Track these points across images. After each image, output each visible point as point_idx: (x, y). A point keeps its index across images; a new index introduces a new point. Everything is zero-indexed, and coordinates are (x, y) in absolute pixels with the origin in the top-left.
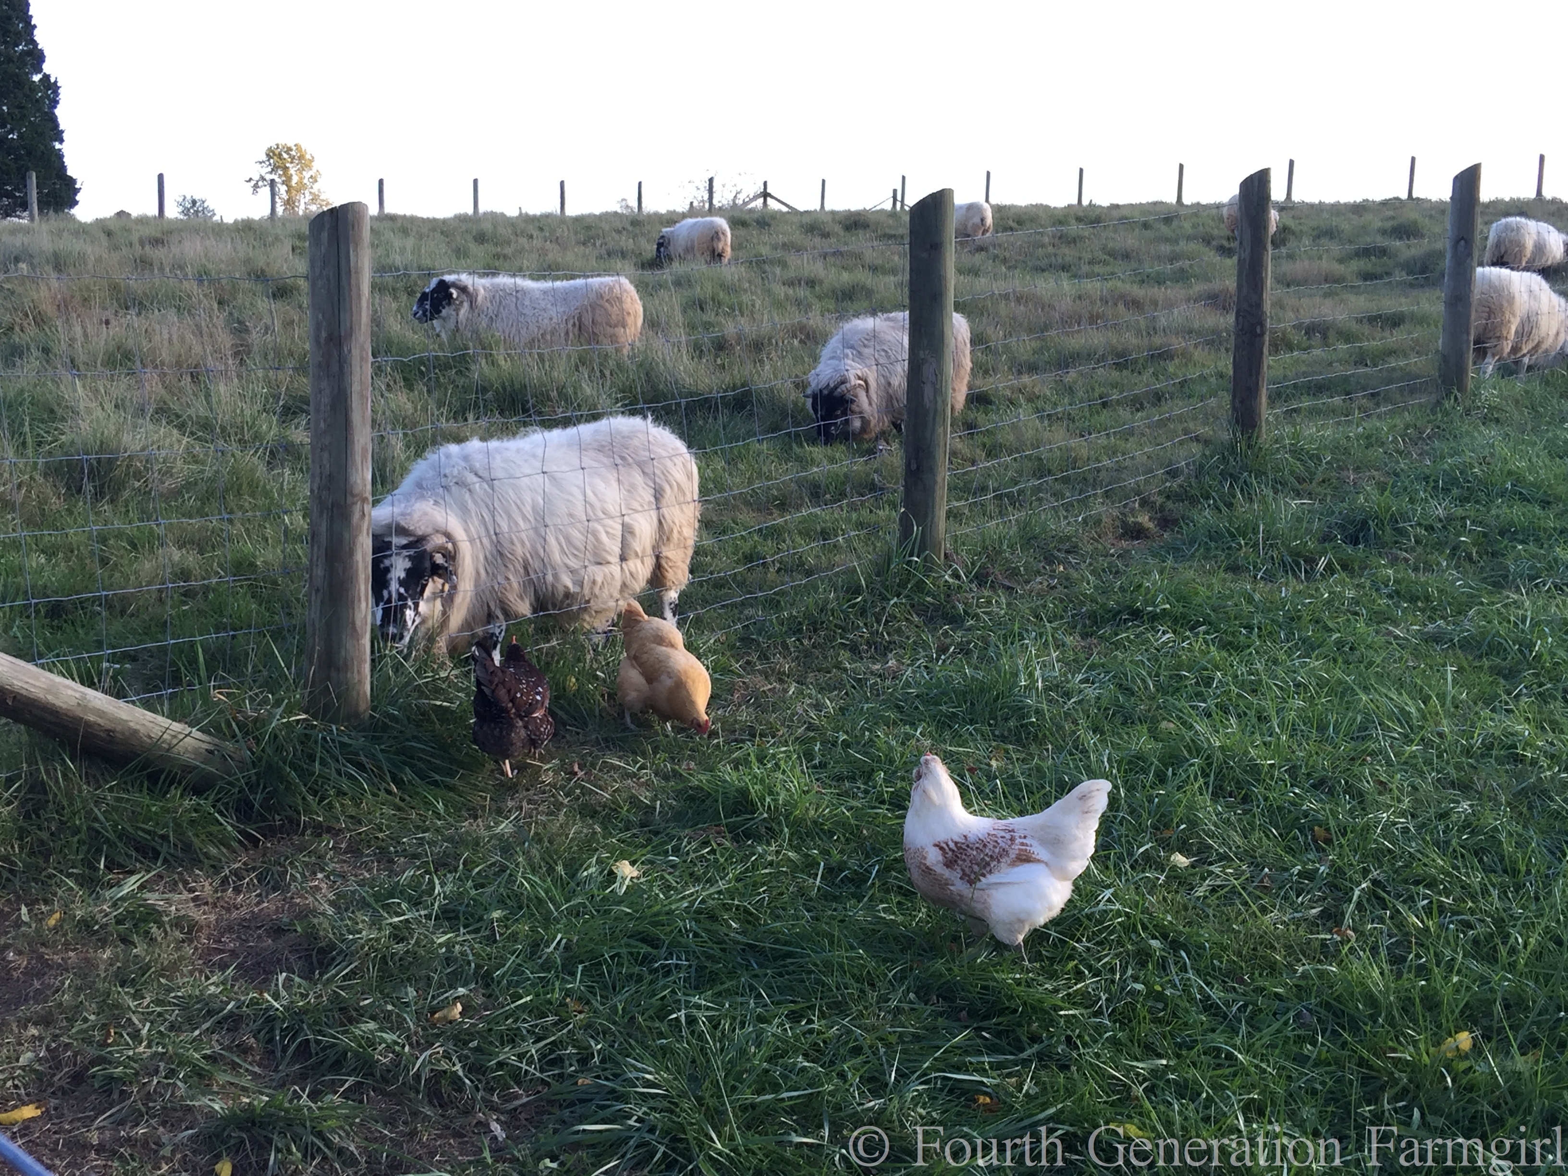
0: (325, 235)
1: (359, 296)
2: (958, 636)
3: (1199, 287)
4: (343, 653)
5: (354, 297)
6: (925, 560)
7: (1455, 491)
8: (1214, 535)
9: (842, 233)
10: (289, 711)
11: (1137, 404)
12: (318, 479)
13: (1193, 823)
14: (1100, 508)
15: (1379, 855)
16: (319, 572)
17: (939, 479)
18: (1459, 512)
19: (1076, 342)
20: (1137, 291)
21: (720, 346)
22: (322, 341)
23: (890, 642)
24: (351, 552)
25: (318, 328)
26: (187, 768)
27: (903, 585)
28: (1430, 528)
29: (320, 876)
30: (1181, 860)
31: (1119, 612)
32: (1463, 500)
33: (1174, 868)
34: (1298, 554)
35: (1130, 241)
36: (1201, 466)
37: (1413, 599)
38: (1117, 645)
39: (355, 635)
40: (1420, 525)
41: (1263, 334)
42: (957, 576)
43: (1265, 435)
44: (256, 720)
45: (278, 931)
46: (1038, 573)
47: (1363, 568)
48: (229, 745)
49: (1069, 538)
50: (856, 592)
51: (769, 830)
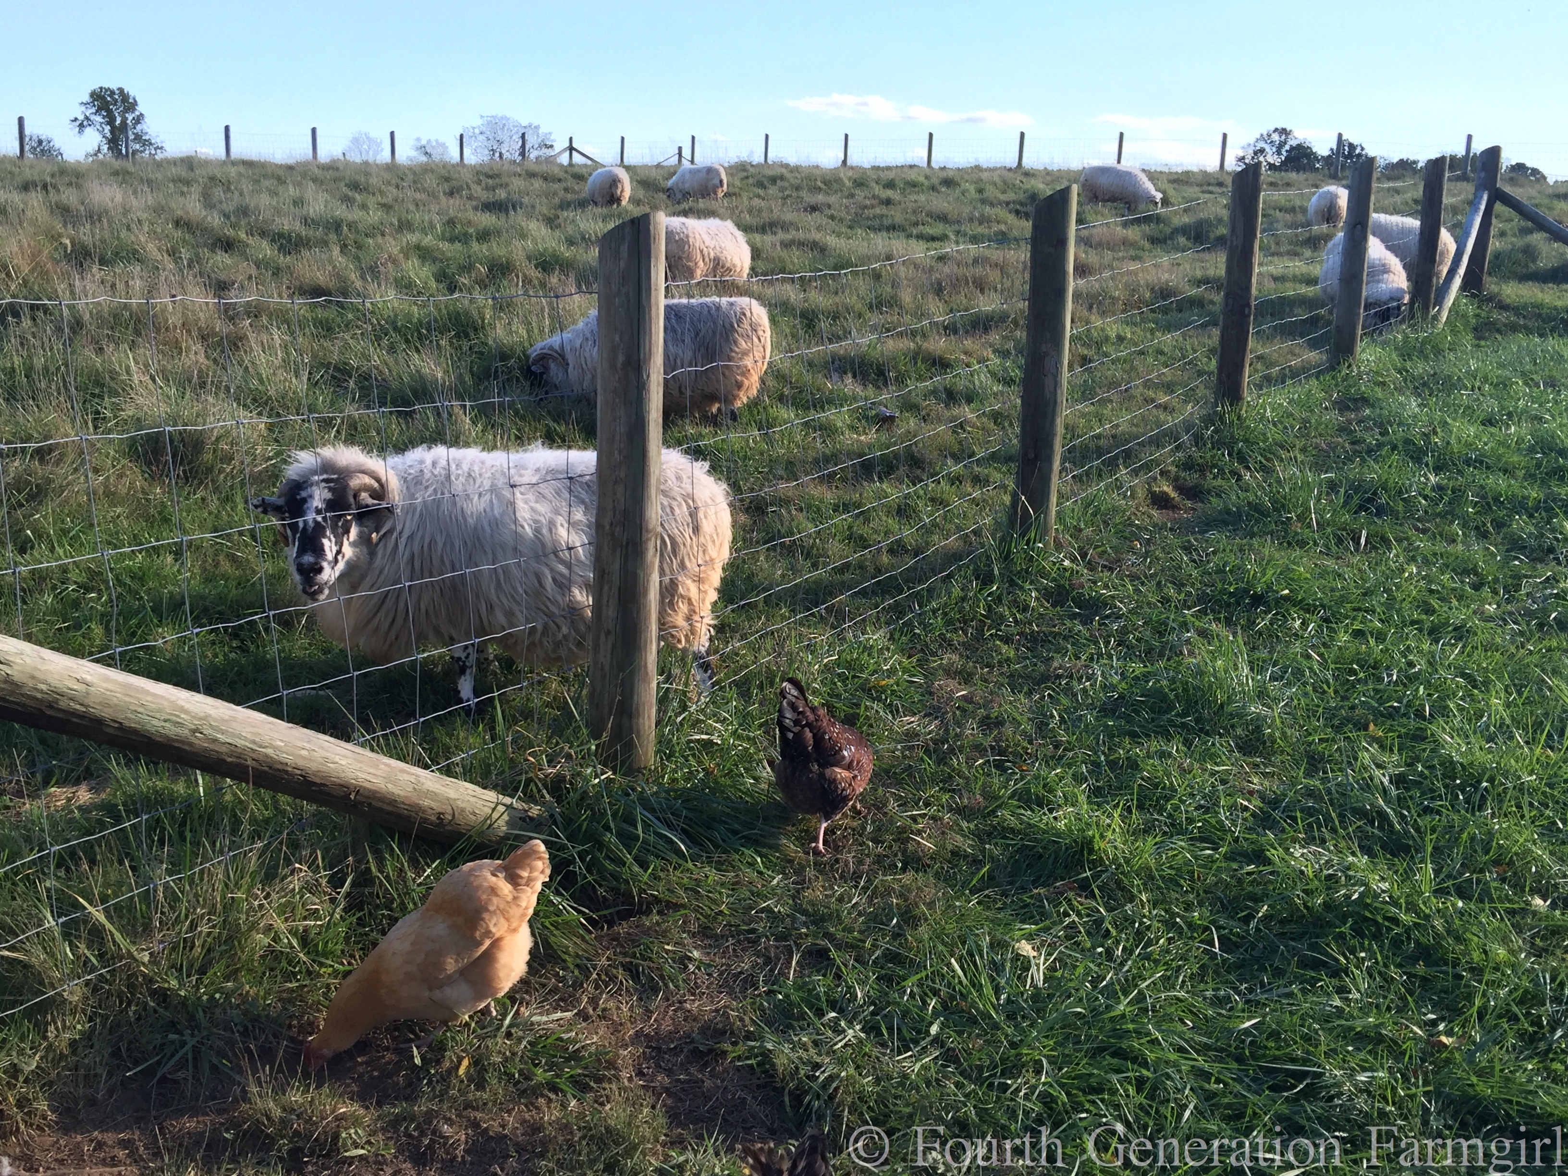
0: (625, 248)
4: (636, 697)
5: (654, 316)
8: (1261, 509)
17: (1055, 468)
22: (619, 365)
23: (1039, 632)
25: (615, 351)
27: (1026, 571)
30: (1540, 903)
39: (647, 680)
41: (1249, 315)
50: (986, 580)
51: (1118, 883)
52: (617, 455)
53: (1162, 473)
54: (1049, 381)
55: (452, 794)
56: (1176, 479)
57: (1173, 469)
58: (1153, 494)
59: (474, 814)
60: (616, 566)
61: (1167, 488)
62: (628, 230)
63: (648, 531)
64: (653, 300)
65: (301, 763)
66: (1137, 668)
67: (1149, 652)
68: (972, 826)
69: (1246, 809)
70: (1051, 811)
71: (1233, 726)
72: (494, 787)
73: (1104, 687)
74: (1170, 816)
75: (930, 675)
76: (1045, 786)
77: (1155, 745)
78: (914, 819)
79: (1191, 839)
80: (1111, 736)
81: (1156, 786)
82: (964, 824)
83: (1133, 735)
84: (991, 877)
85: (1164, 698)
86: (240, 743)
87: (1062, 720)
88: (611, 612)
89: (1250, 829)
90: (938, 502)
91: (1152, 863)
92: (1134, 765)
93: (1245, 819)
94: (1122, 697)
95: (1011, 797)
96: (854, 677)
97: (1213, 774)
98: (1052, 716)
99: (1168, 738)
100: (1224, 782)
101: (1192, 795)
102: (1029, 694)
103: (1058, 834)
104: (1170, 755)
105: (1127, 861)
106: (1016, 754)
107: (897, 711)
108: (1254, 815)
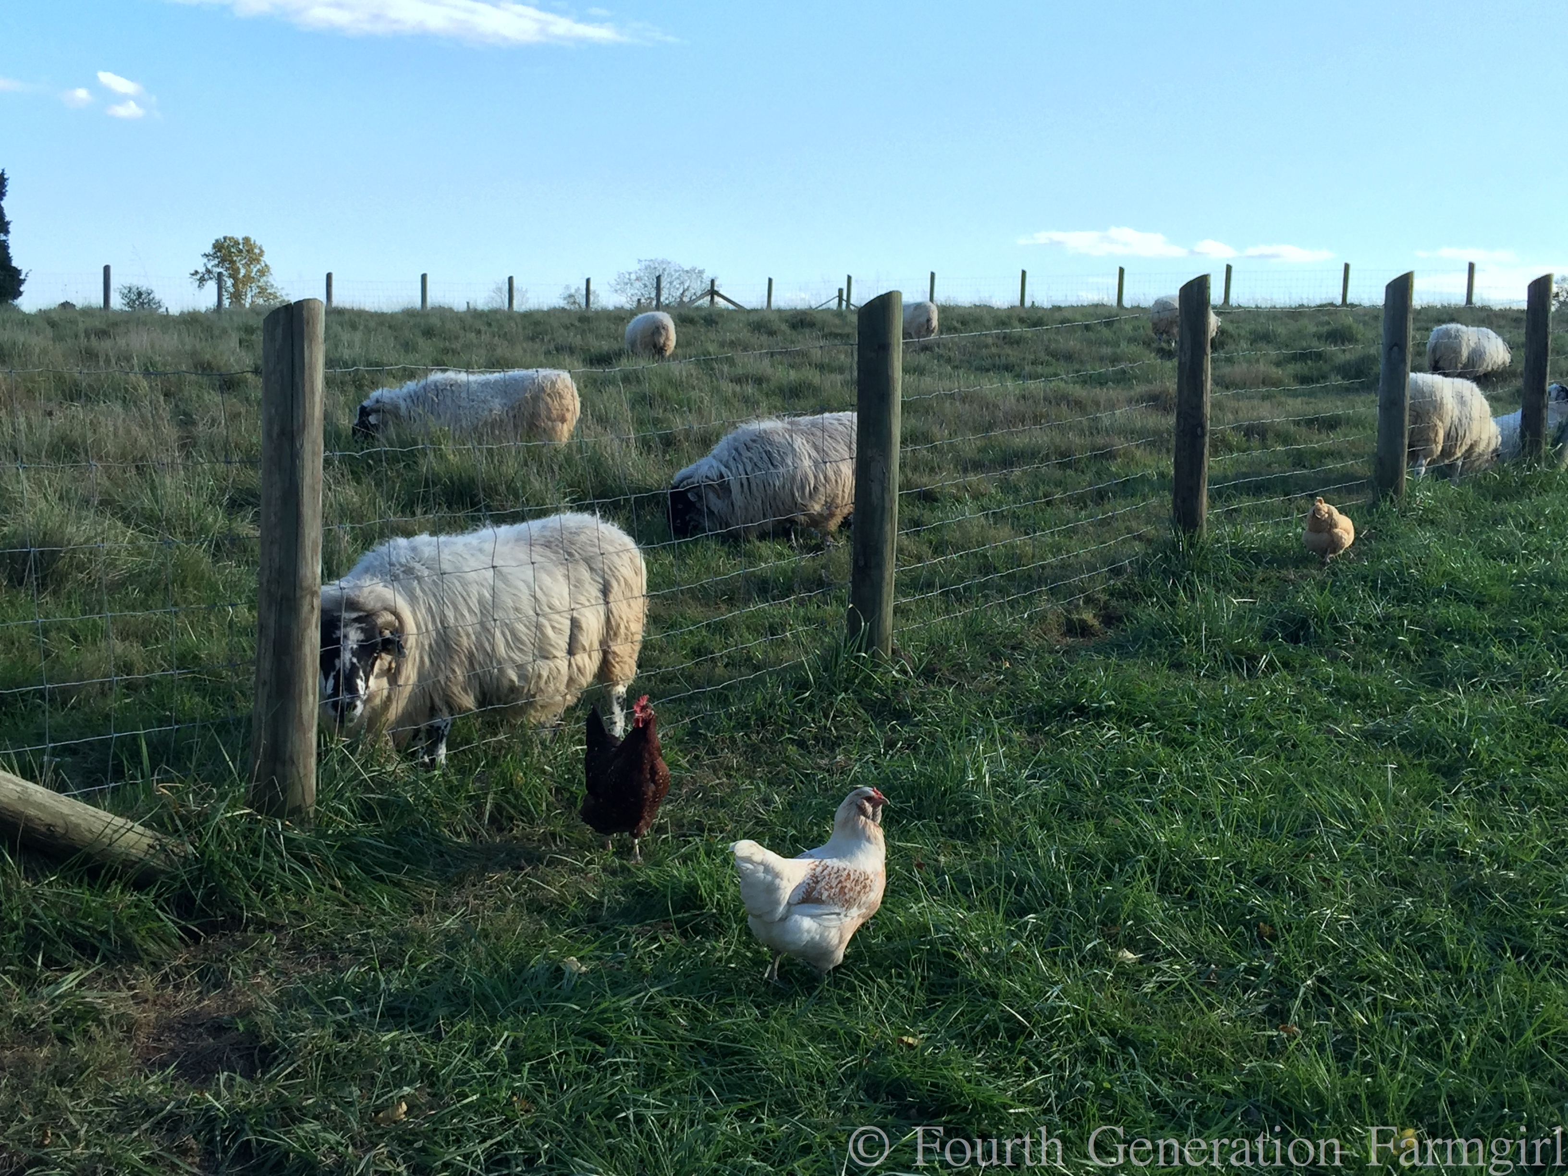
0: (279, 332)
1: (313, 393)
2: (905, 731)
3: (1140, 389)
4: (289, 745)
5: (307, 392)
6: (873, 655)
7: (1392, 591)
8: (1158, 633)
9: (788, 331)
10: (233, 806)
11: (1080, 502)
12: (267, 572)
13: (1139, 920)
14: (1043, 604)
15: (1324, 951)
16: (267, 665)
17: (887, 576)
18: (1396, 612)
19: (1020, 441)
20: (1079, 391)
21: (668, 442)
22: (275, 435)
23: (837, 738)
24: (300, 645)
25: (270, 422)
26: (128, 864)
27: (850, 681)
28: (1368, 627)
29: (262, 973)
30: (1128, 955)
31: (1065, 708)
32: (1400, 601)
33: (1121, 964)
34: (1241, 652)
35: (1072, 344)
36: (1144, 565)
37: (1354, 697)
38: (1064, 742)
40: (1359, 624)
41: (1203, 435)
42: (904, 672)
43: (1206, 534)
44: (199, 814)
45: (218, 1029)
46: (984, 669)
47: (1304, 666)
48: (170, 842)
49: (1014, 635)
50: (803, 687)
52: (273, 518)
53: (1089, 600)
54: (876, 488)
56: (1105, 607)
57: (1104, 597)
58: (1069, 621)
59: (89, 831)
60: (272, 622)
61: (1088, 616)
63: (302, 588)
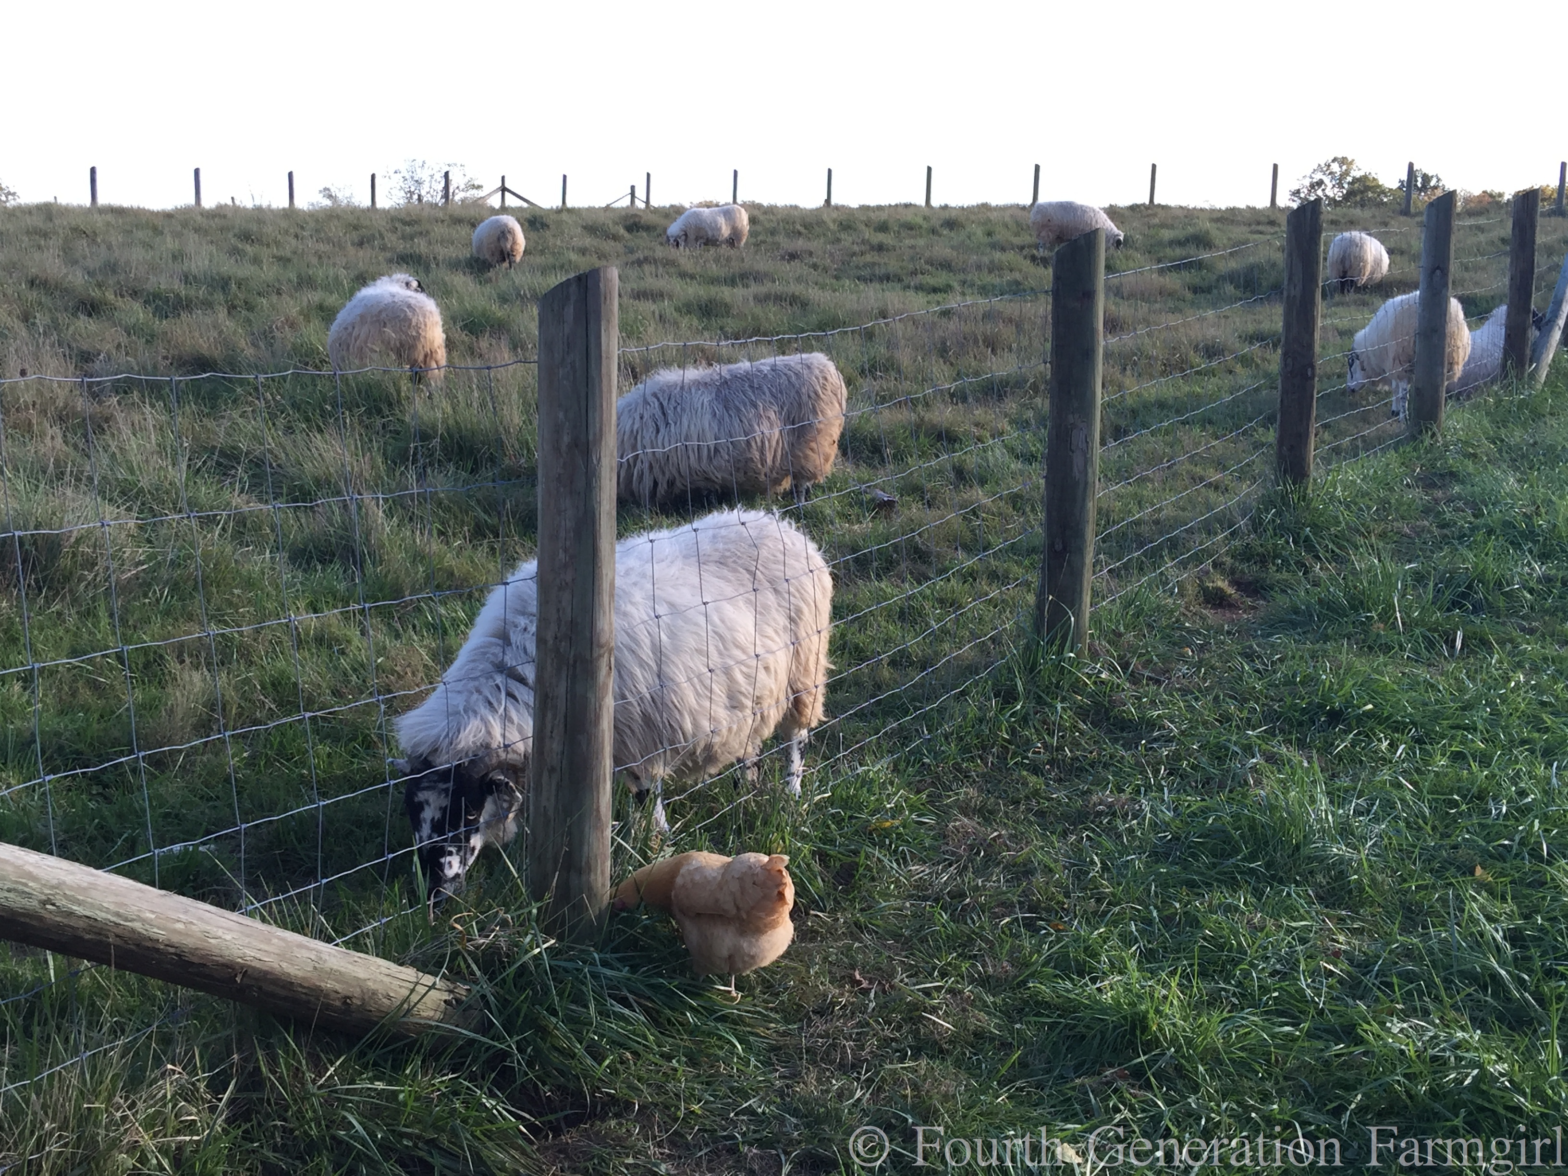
4: (586, 848)
5: (605, 389)
6: (1079, 654)
12: (553, 626)
17: (1087, 561)
22: (564, 448)
25: (559, 432)
27: (1057, 685)
28: (1532, 591)
36: (1261, 522)
39: (599, 825)
40: (1524, 587)
41: (1313, 376)
43: (1315, 482)
50: (1008, 697)
51: (1179, 1068)
52: (562, 555)
53: (1215, 565)
54: (1078, 460)
55: (361, 974)
56: (1233, 571)
57: (1228, 560)
58: (1205, 590)
59: (389, 997)
60: (562, 689)
61: (1222, 583)
62: (573, 288)
63: (600, 646)
64: (604, 370)
65: (175, 939)
66: (1193, 801)
67: (1207, 781)
68: (999, 1001)
69: (1331, 974)
70: (1094, 980)
71: (1311, 873)
72: (413, 963)
73: (1154, 825)
74: (1239, 984)
75: (944, 814)
76: (1086, 949)
77: (1220, 896)
78: (927, 993)
79: (1266, 1013)
80: (1164, 884)
81: (1221, 948)
82: (989, 999)
83: (1191, 885)
84: (1023, 1063)
85: (1227, 839)
86: (101, 915)
87: (1105, 868)
88: (555, 746)
89: (1338, 999)
90: (948, 603)
91: (1220, 1043)
92: (1194, 922)
93: (1330, 987)
94: (1176, 838)
95: (1046, 964)
96: (851, 817)
97: (1289, 931)
98: (1092, 862)
99: (1234, 885)
100: (1303, 941)
101: (1266, 959)
102: (1065, 834)
103: (1104, 1009)
104: (1237, 908)
105: (1189, 1042)
106: (1049, 910)
107: (904, 859)
108: (1341, 981)
